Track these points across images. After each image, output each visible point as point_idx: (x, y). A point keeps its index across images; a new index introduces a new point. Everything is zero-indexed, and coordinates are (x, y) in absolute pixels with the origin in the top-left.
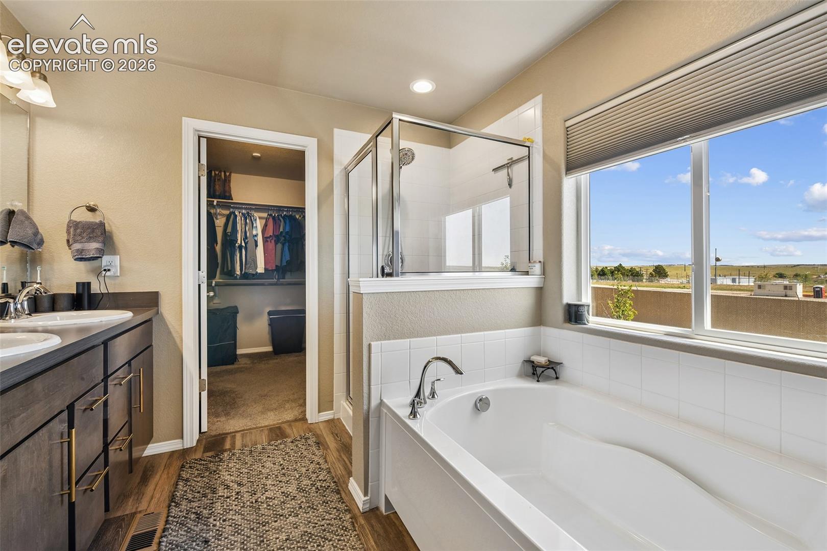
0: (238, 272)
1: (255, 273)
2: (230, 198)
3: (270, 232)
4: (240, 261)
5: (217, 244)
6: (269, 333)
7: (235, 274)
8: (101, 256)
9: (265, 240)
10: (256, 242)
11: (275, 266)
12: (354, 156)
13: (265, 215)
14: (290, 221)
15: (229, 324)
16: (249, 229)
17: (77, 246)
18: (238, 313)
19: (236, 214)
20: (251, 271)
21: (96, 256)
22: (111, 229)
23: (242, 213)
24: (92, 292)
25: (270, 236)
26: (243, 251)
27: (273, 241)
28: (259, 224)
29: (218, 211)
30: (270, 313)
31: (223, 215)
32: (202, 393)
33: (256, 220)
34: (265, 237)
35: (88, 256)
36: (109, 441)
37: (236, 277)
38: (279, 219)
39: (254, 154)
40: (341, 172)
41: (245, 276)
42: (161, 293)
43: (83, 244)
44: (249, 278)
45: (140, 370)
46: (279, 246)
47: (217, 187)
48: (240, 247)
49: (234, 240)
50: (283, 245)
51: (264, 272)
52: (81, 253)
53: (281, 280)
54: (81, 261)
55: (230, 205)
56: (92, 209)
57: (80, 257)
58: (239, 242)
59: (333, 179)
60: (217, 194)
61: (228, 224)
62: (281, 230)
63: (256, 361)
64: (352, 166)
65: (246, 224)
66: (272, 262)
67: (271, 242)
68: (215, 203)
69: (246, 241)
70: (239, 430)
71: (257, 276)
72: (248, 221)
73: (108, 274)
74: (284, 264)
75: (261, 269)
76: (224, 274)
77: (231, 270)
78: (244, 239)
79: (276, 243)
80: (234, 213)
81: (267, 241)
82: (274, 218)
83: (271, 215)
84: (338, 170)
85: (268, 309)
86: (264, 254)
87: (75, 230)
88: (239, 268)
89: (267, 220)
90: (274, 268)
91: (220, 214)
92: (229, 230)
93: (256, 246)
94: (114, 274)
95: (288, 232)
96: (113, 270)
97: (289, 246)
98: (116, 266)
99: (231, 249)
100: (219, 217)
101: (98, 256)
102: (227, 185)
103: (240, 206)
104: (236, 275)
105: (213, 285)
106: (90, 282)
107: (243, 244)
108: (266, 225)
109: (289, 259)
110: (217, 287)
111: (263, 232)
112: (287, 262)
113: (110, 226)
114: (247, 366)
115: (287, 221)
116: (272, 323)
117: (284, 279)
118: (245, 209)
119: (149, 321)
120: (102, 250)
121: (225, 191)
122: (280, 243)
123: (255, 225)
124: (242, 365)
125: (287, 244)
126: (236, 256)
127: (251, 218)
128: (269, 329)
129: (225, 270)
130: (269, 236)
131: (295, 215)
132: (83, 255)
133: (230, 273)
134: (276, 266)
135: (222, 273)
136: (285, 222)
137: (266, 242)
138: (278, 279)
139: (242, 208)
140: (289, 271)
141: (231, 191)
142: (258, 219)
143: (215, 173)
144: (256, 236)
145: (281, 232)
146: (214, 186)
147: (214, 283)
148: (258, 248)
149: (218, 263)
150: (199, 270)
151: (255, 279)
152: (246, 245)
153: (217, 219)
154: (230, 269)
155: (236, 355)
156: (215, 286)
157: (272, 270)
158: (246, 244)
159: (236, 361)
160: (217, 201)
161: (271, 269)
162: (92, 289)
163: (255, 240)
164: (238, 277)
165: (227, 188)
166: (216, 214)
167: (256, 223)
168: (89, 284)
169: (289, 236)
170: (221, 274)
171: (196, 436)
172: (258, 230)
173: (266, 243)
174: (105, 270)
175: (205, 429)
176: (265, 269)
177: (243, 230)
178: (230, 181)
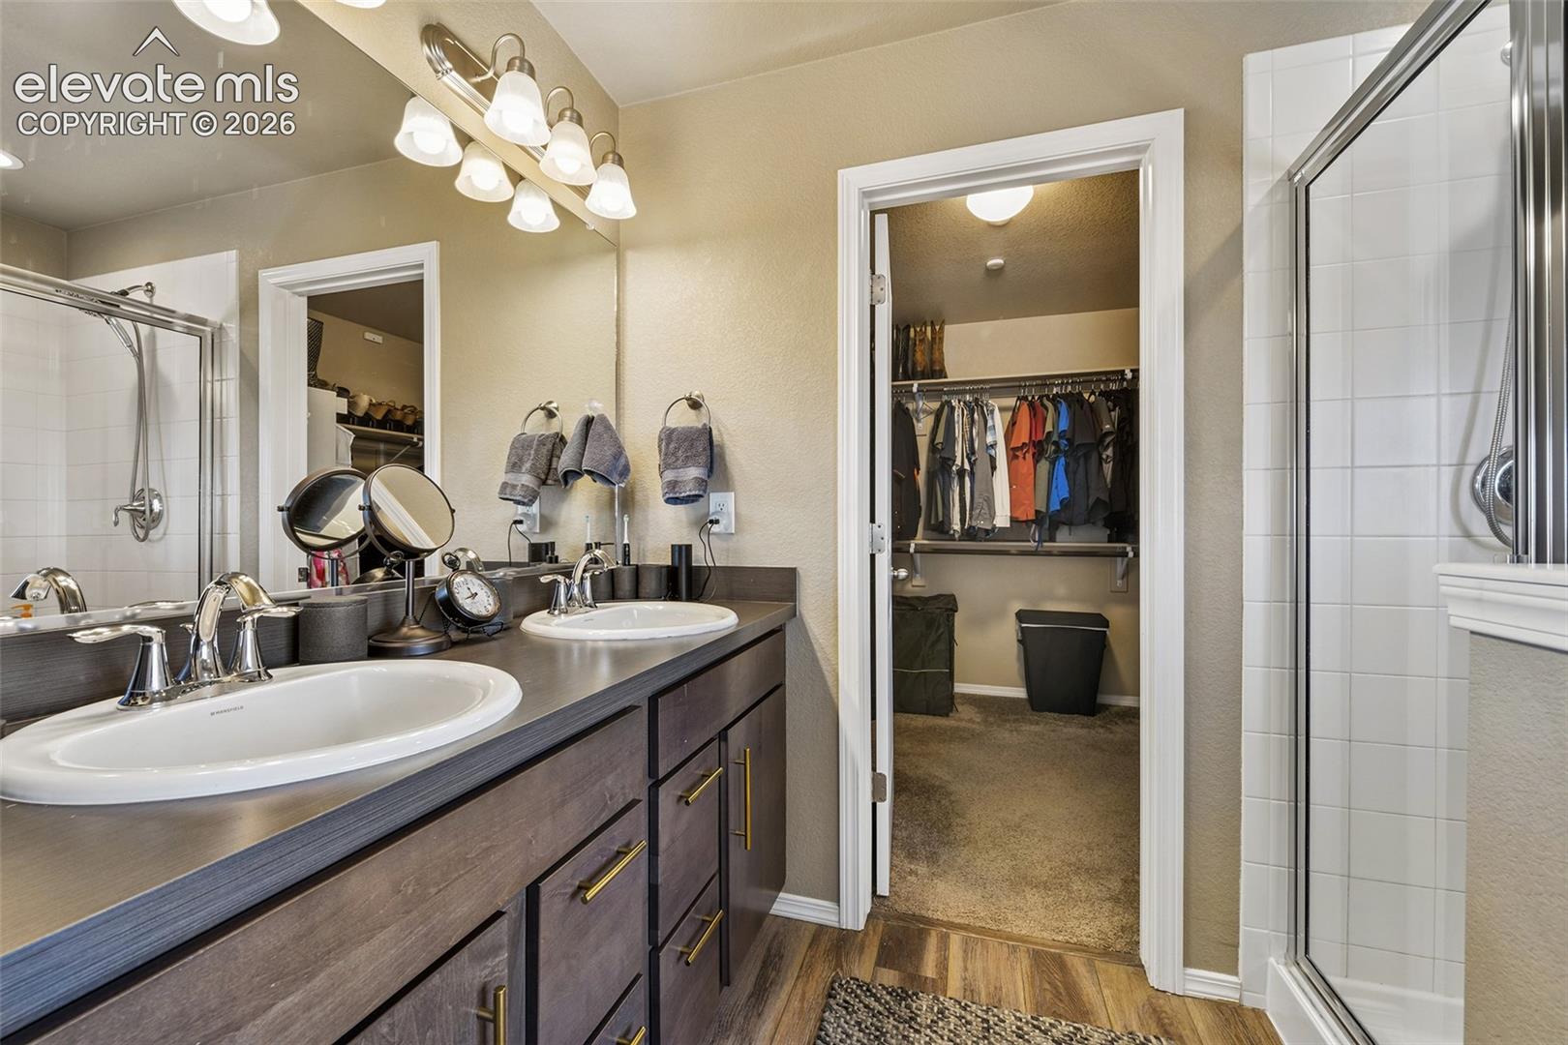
0: (957, 526)
1: (989, 527)
2: (942, 373)
3: (1023, 436)
4: (960, 502)
5: (918, 469)
6: (1018, 659)
7: (950, 529)
8: (701, 493)
9: (1013, 454)
10: (993, 460)
11: (1034, 512)
12: (1325, 129)
13: (1011, 402)
14: (1069, 406)
15: (940, 632)
16: (978, 434)
17: (670, 475)
18: (956, 611)
19: (954, 404)
20: (982, 524)
21: (693, 493)
22: (722, 440)
23: (964, 402)
24: (693, 564)
25: (1024, 444)
26: (967, 479)
27: (1029, 456)
28: (999, 422)
29: (921, 403)
30: (1021, 616)
31: (928, 413)
32: (878, 804)
33: (992, 412)
34: (1012, 449)
35: (683, 495)
36: (660, 941)
37: (954, 535)
38: (1043, 405)
39: (990, 263)
40: (1271, 192)
41: (970, 534)
42: (800, 571)
43: (676, 471)
44: (979, 538)
45: (745, 751)
46: (1044, 466)
47: (918, 356)
48: (961, 473)
49: (949, 459)
50: (1053, 463)
51: (1009, 526)
52: (674, 488)
53: (1045, 544)
54: (676, 504)
55: (941, 387)
56: (695, 405)
57: (671, 495)
58: (958, 462)
59: (1242, 224)
60: (919, 369)
61: (938, 427)
62: (1049, 428)
63: (991, 719)
64: (1318, 162)
65: (972, 422)
66: (1026, 502)
67: (1024, 458)
68: (915, 389)
69: (973, 459)
70: (957, 921)
71: (991, 534)
72: (976, 416)
73: (715, 528)
74: (1055, 506)
75: (1002, 520)
76: (933, 530)
77: (942, 521)
78: (967, 455)
79: (1036, 461)
80: (949, 403)
81: (1017, 457)
82: (1031, 405)
83: (1025, 398)
84: (1259, 193)
85: (1017, 606)
86: (1010, 487)
87: (668, 445)
88: (959, 517)
89: (1015, 411)
90: (1032, 517)
91: (925, 411)
92: (940, 438)
93: (994, 468)
94: (726, 530)
95: (1064, 431)
96: (723, 522)
97: (1067, 465)
98: (729, 514)
99: (943, 479)
100: (921, 416)
101: (697, 493)
102: (936, 347)
103: (960, 388)
104: (952, 532)
105: (912, 550)
106: (691, 546)
107: (967, 467)
108: (1013, 423)
109: (1067, 495)
110: (918, 555)
111: (1009, 435)
112: (1061, 502)
113: (721, 434)
114: (974, 726)
115: (1063, 407)
116: (1025, 639)
117: (1054, 541)
118: (970, 392)
119: (777, 632)
120: (703, 481)
121: (932, 362)
122: (1046, 458)
123: (990, 423)
124: (963, 724)
125: (1062, 460)
126: (953, 491)
127: (982, 408)
128: (1019, 651)
129: (933, 522)
130: (1020, 445)
131: (1080, 394)
132: (675, 493)
133: (941, 528)
134: (1037, 512)
135: (928, 527)
136: (1056, 409)
137: (1012, 459)
138: (1040, 541)
139: (965, 392)
140: (1064, 524)
141: (943, 360)
142: (997, 411)
143: (915, 331)
144: (993, 446)
145: (1049, 433)
146: (914, 355)
147: (913, 545)
148: (997, 473)
149: (920, 508)
150: (873, 520)
151: (988, 540)
152: (972, 469)
153: (918, 421)
154: (941, 519)
155: (951, 697)
156: (915, 552)
157: (1026, 522)
158: (972, 465)
159: (951, 711)
160: (919, 385)
161: (1024, 519)
162: (693, 559)
163: (991, 456)
164: (957, 536)
165: (937, 355)
166: (916, 411)
167: (993, 418)
168: (689, 548)
169: (1067, 440)
170: (925, 529)
171: (866, 905)
172: (997, 435)
173: (1015, 462)
174: (711, 522)
175: (883, 889)
176: (1013, 520)
177: (967, 436)
178: (941, 339)
